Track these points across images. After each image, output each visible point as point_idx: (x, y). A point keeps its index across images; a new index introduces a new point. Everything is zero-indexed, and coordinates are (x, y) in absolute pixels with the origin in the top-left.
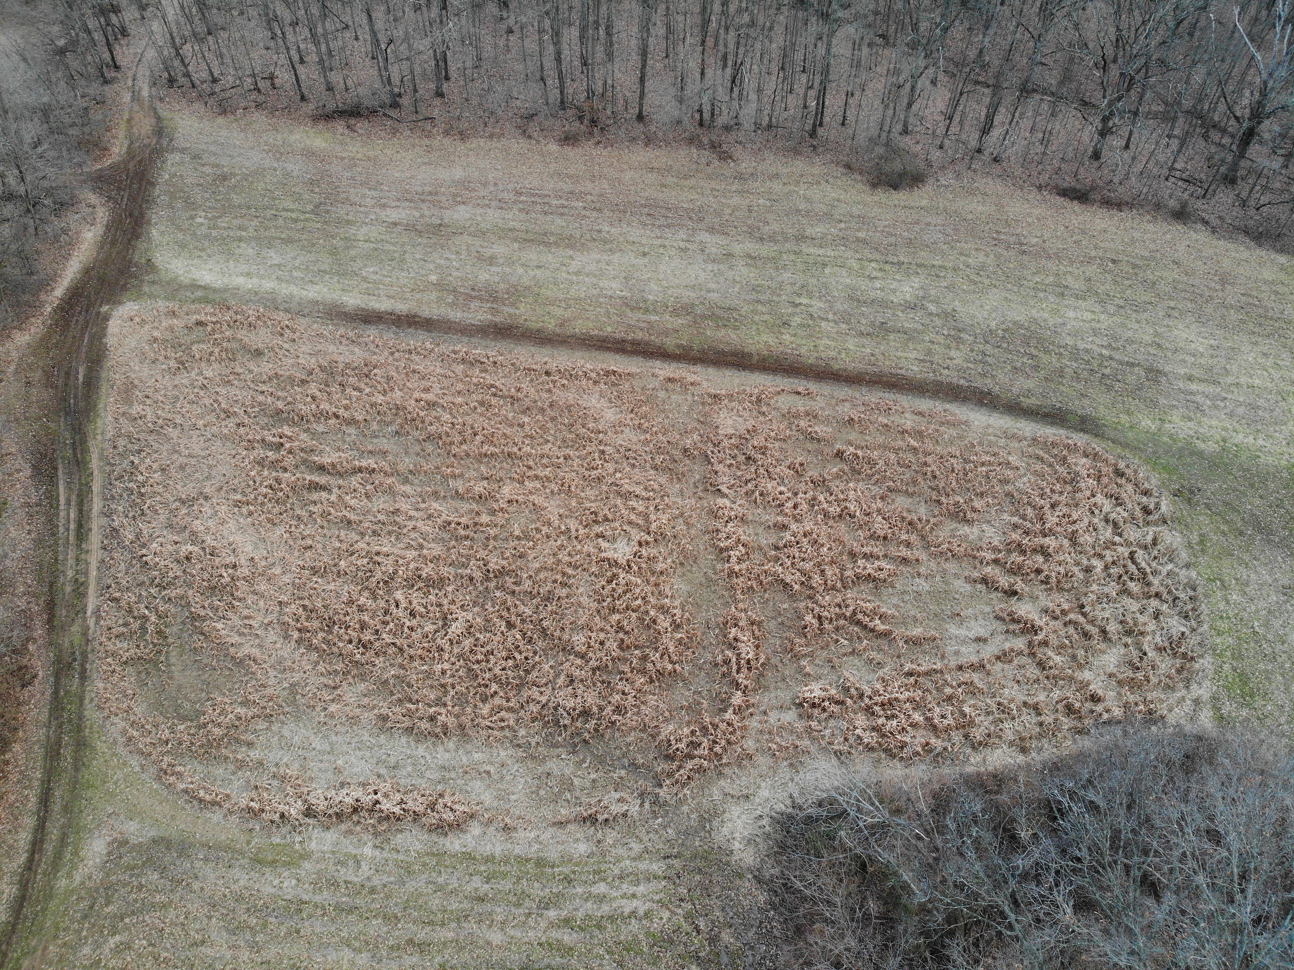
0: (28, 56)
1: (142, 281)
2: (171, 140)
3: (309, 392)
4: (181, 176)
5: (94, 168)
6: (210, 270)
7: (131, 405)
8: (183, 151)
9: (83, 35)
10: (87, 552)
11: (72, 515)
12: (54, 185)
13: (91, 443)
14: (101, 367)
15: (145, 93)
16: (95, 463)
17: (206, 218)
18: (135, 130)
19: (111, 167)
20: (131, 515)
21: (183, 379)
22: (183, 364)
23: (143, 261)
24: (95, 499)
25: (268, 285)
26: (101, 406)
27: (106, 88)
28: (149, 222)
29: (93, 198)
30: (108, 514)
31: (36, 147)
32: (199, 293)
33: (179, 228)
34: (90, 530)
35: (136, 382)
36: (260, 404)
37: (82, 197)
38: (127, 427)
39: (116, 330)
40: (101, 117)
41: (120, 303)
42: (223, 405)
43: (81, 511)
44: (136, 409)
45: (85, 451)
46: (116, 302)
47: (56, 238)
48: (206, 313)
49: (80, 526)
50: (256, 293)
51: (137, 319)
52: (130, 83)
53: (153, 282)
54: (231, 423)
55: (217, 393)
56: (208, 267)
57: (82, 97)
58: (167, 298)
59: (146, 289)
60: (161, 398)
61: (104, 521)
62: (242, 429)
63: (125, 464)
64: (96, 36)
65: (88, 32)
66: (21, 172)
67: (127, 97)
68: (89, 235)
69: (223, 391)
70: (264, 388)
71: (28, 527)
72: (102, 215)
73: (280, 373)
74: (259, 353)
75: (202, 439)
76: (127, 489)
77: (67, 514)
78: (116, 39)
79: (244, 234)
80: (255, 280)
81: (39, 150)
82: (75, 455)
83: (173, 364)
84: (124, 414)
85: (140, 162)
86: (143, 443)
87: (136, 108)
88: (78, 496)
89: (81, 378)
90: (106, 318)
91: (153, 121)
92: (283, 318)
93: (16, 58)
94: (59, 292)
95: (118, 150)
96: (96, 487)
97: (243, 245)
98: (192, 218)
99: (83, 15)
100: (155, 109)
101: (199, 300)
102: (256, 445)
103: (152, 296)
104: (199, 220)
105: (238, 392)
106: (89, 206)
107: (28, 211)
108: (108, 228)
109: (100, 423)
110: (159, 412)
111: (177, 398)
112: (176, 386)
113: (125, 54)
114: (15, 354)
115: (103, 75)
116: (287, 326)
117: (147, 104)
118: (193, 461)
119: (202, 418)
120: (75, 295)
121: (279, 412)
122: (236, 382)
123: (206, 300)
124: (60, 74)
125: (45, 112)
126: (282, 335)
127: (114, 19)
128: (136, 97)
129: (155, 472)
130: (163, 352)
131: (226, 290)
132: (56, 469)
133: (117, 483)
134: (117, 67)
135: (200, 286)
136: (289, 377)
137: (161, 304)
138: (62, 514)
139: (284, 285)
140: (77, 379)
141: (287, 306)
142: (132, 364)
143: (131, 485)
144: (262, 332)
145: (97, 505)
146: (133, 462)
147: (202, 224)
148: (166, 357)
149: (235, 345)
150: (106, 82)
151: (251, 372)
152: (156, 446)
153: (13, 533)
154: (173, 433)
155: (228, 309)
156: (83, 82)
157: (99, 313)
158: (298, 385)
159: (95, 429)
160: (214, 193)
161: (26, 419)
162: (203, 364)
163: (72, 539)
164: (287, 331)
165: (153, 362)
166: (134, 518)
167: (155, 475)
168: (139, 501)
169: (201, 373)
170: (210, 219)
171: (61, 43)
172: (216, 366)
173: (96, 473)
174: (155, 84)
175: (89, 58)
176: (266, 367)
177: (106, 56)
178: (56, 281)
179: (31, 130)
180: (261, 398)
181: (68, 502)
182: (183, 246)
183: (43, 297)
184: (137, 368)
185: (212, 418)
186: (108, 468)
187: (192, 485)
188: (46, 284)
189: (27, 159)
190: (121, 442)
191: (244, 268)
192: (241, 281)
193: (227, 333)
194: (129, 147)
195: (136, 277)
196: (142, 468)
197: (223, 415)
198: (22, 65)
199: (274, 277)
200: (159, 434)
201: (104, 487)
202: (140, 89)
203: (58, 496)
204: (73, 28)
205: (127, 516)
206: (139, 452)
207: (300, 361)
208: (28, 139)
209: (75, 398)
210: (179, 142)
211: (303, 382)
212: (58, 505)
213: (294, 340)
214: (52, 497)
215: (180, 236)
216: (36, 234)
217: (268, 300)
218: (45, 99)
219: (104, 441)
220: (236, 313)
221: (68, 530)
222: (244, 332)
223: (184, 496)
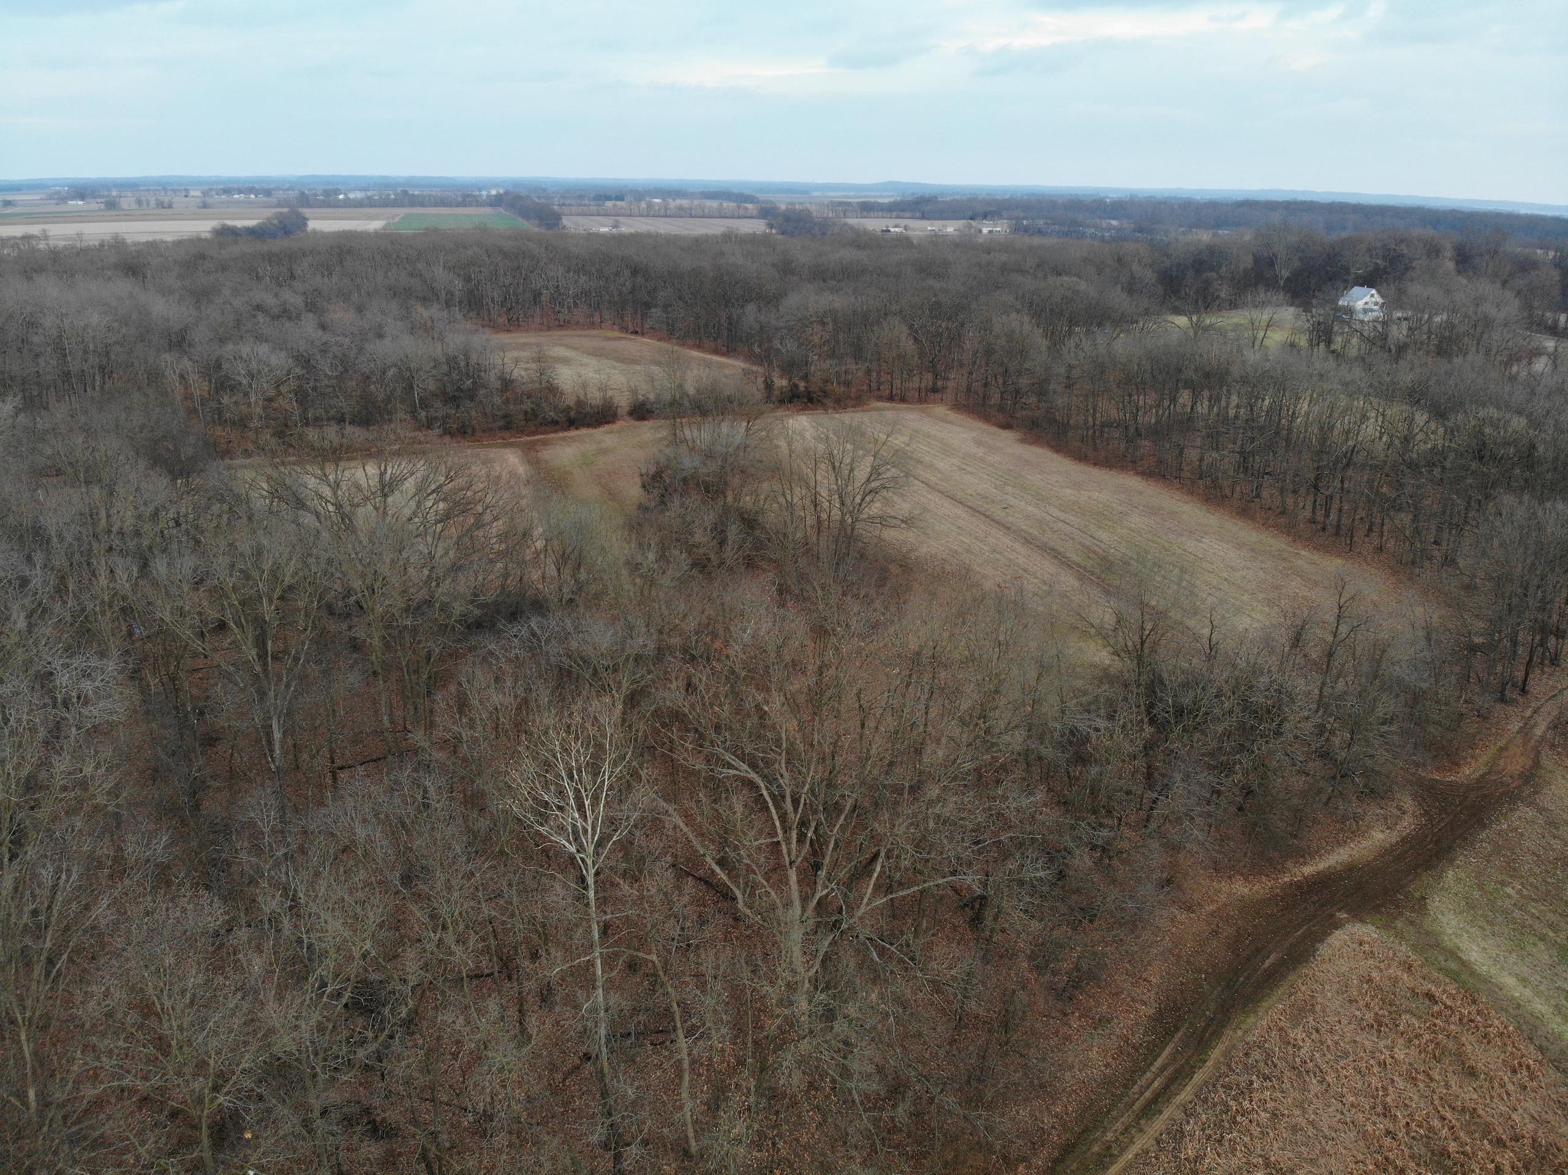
0: (1434, 636)
1: (1401, 914)
2: (1537, 793)
3: (1498, 1159)
4: (1522, 835)
5: (1431, 776)
6: (1484, 949)
7: (1295, 1026)
8: (1541, 810)
9: (1506, 642)
10: (1141, 1130)
11: (1156, 1084)
12: (1377, 768)
13: (1228, 1032)
14: (1294, 969)
15: (1538, 732)
16: (1216, 1054)
17: (1519, 892)
18: (1502, 762)
19: (1450, 784)
20: (1208, 1132)
21: (1367, 1040)
22: (1380, 1025)
23: (1417, 895)
24: (1188, 1088)
25: (1540, 1006)
26: (1265, 1004)
27: (1498, 706)
28: (1451, 861)
29: (1408, 803)
30: (1189, 1113)
31: (1382, 724)
32: (1453, 965)
33: (1481, 887)
34: (1161, 1112)
35: (1318, 1008)
36: (1431, 1129)
37: (1398, 796)
38: (1274, 1043)
39: (1337, 943)
40: (1471, 731)
41: (1362, 921)
42: (1388, 1099)
43: (1166, 1087)
44: (1298, 1034)
45: (1217, 1034)
46: (1358, 913)
47: (1344, 819)
48: (1446, 991)
49: (1155, 1100)
50: (1519, 1006)
51: (1367, 947)
52: (1528, 713)
53: (1412, 923)
54: (1383, 1125)
55: (1393, 1081)
56: (1483, 944)
57: (1466, 702)
58: (1414, 948)
59: (1399, 924)
60: (1329, 1042)
61: (1179, 1115)
62: (1389, 1139)
63: (1243, 1079)
64: (1520, 650)
65: (1515, 643)
66: (1352, 739)
67: (1515, 726)
68: (1380, 836)
69: (1400, 1083)
70: (1449, 1115)
71: (1110, 1060)
72: (1407, 824)
73: (1480, 1112)
74: (1472, 1073)
75: (1339, 1116)
76: (1226, 1104)
77: (1152, 1080)
78: (1542, 663)
79: (1551, 934)
80: (1528, 993)
81: (1385, 728)
82: (1204, 1030)
83: (1369, 1017)
84: (1281, 1029)
85: (1485, 796)
86: (1277, 1073)
87: (1519, 740)
88: (1176, 1071)
89: (1267, 963)
90: (1337, 925)
91: (1529, 763)
92: (1531, 1056)
93: (1421, 633)
94: (1308, 870)
95: (1469, 771)
96: (1199, 1077)
97: (1541, 946)
98: (1503, 884)
99: (1519, 624)
100: (1539, 752)
101: (1448, 972)
102: (1390, 1169)
103: (1400, 936)
104: (1509, 890)
105: (1416, 1098)
106: (1399, 808)
107: (1334, 778)
108: (1404, 840)
109: (1251, 1020)
110: (1317, 1055)
111: (1346, 1055)
112: (1355, 1042)
113: (1541, 683)
114: (1223, 898)
115: (1502, 692)
116: (1528, 1067)
117: (1533, 743)
118: (1311, 1132)
119: (1356, 1095)
120: (1323, 883)
121: (1444, 1153)
122: (1422, 1085)
123: (1455, 977)
124: (1457, 669)
125: (1416, 697)
126: (1514, 1072)
127: (1552, 642)
128: (1525, 731)
129: (1265, 1110)
130: (1368, 998)
131: (1486, 980)
132: (1177, 1029)
133: (1221, 1090)
134: (1524, 691)
135: (1460, 959)
136: (1487, 1125)
137: (1404, 950)
138: (1148, 1075)
139: (1558, 1019)
140: (1263, 962)
141: (1545, 1044)
142: (1327, 987)
143: (1232, 1103)
144: (1495, 1052)
145: (1185, 1095)
146: (1251, 1082)
147: (1509, 896)
148: (1367, 1006)
149: (1451, 1045)
150: (1503, 700)
151: (1447, 1086)
152: (1287, 1085)
153: (1093, 1054)
154: (1314, 1086)
155: (1474, 1002)
156: (1477, 689)
157: (1332, 916)
158: (1490, 1142)
159: (1243, 1022)
160: (1547, 872)
161: (1188, 962)
162: (1401, 1041)
163: (1137, 1106)
164: (1525, 1072)
165: (1350, 1001)
166: (1209, 1138)
167: (1263, 1114)
168: (1226, 1125)
169: (1391, 1048)
170: (1522, 896)
171: (1478, 640)
172: (1413, 1052)
173: (1209, 1063)
174: (1556, 727)
175: (1499, 668)
176: (1468, 1094)
177: (1519, 675)
178: (1312, 858)
179: (1390, 706)
180: (1436, 1123)
181: (1163, 1069)
182: (1471, 905)
183: (1289, 864)
184: (1329, 995)
185: (1366, 1104)
186: (1224, 1069)
187: (1290, 1155)
188: (1302, 855)
189: (1367, 730)
190: (1256, 1055)
191: (1525, 971)
192: (1511, 981)
193: (1452, 1027)
194: (1483, 776)
195: (1397, 907)
196: (1256, 1096)
197: (1380, 1109)
198: (1423, 643)
199: (1553, 1002)
200: (1299, 1075)
201: (1206, 1083)
202: (1536, 725)
203: (1159, 1055)
204: (1500, 632)
205: (1203, 1130)
206: (1266, 1078)
207: (1514, 1116)
208: (1381, 712)
209: (1247, 978)
210: (1545, 800)
211: (1499, 1143)
212: (1152, 1064)
213: (1525, 1088)
214: (1153, 1052)
215: (1476, 894)
216: (1326, 804)
217: (1527, 1023)
218: (1424, 685)
219: (1242, 1039)
220: (1479, 1013)
221: (1142, 1094)
222: (1472, 1038)
223: (1272, 1159)
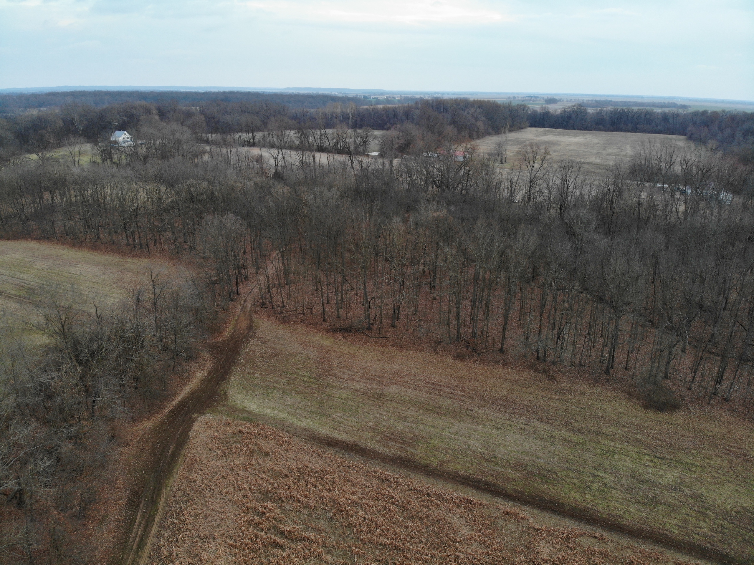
0: (196, 282)
1: (218, 404)
2: (255, 333)
3: (288, 483)
4: (254, 351)
5: (212, 341)
6: (255, 403)
7: (191, 473)
8: (259, 339)
9: (226, 277)
10: (140, 557)
11: (139, 533)
12: (190, 347)
13: (163, 491)
14: (183, 448)
15: (248, 308)
16: (161, 504)
17: (261, 374)
18: (238, 325)
19: (221, 342)
20: (170, 540)
21: (222, 463)
22: (225, 454)
23: (222, 393)
24: (155, 526)
25: (282, 415)
26: (175, 470)
27: (230, 303)
28: (231, 373)
29: (207, 356)
30: (158, 536)
31: (186, 327)
32: (245, 415)
33: (245, 378)
34: (146, 544)
35: (198, 460)
36: (260, 485)
37: (202, 355)
38: (185, 486)
39: (197, 428)
40: (223, 317)
41: (204, 414)
42: (239, 482)
43: (145, 531)
44: (193, 475)
45: (159, 495)
46: (201, 412)
47: (183, 373)
48: (245, 427)
49: (142, 540)
50: (275, 419)
51: (209, 424)
52: (242, 302)
53: (224, 405)
54: (240, 494)
55: (238, 474)
56: (254, 401)
57: (217, 306)
58: (228, 415)
59: (219, 408)
60: (208, 472)
61: (155, 540)
62: (245, 499)
63: (177, 509)
64: (232, 278)
65: (229, 276)
66: (175, 338)
67: (239, 309)
68: (200, 375)
69: (241, 473)
70: (264, 476)
71: (114, 534)
72: (209, 366)
73: (275, 468)
74: (267, 454)
75: (222, 501)
76: (173, 523)
77: (137, 531)
78: (242, 281)
79: (277, 385)
80: (276, 412)
81: (188, 328)
82: (153, 496)
83: (220, 453)
84: (186, 477)
85: (236, 341)
86: (191, 497)
87: (242, 315)
88: (146, 522)
89: (170, 452)
90: (194, 421)
91: (249, 322)
92: (285, 436)
93: (190, 283)
94: (174, 403)
95: (227, 333)
96: (157, 519)
97: (275, 391)
98: (254, 374)
99: (228, 268)
100: (251, 316)
101: (244, 419)
102: (250, 511)
103: (221, 413)
104: (257, 375)
105: (249, 476)
106: (204, 360)
107: (173, 358)
108: (210, 372)
109: (172, 480)
110: (204, 480)
111: (216, 473)
112: (218, 466)
113: (244, 289)
114: (141, 432)
115: (230, 296)
116: (286, 441)
117: (248, 313)
118: (213, 514)
119: (226, 488)
120: (183, 404)
121: (268, 492)
122: (250, 470)
123: (247, 419)
124: (209, 293)
125: (197, 311)
126: (282, 446)
127: (243, 271)
128: (243, 310)
129: (191, 516)
130: (217, 445)
131: (259, 415)
132: (140, 502)
133: (169, 518)
134: (238, 294)
135: (247, 411)
136: (279, 472)
137: (224, 418)
138: (134, 530)
139: (290, 417)
140: (168, 452)
141: (289, 429)
142: (199, 449)
143: (176, 521)
144: (272, 442)
145: (154, 529)
146: (181, 508)
147: (258, 378)
148: (217, 448)
149: (255, 448)
150: (231, 300)
151: (259, 465)
152: (197, 500)
153: (105, 536)
154: (208, 493)
155: (258, 426)
156: (220, 299)
157: (191, 417)
158: (283, 478)
159: (168, 483)
160: (268, 362)
161: (135, 470)
162: (236, 456)
163: (135, 547)
164: (285, 444)
165: (210, 450)
166: (172, 542)
167: (191, 518)
168: (177, 532)
169: (233, 461)
170: (262, 376)
171: (215, 279)
172: (242, 458)
173: (160, 510)
174: (254, 304)
175: (226, 288)
176: (268, 464)
177: (235, 288)
178: (174, 396)
179: (186, 318)
180: (260, 482)
181: (140, 525)
182: (244, 388)
183: (166, 403)
184: (201, 452)
185: (231, 489)
186: (167, 508)
187: (208, 529)
188: (169, 397)
189: (181, 332)
190: (179, 494)
191: (272, 404)
192: (268, 411)
193: (253, 440)
194: (233, 334)
195: (216, 401)
196: (185, 512)
197: (237, 489)
198: (193, 286)
199: (286, 411)
200: (200, 493)
201: (161, 519)
202: (247, 306)
203: (136, 519)
204: (222, 273)
205: (168, 540)
206: (187, 502)
207: (288, 463)
208: (184, 322)
209: (164, 463)
210: (259, 334)
211: (286, 476)
212: (134, 524)
213: (287, 450)
214: (132, 520)
215: (245, 382)
216: (173, 370)
217: (280, 424)
218: (198, 305)
219: (170, 491)
220: (261, 429)
221: (134, 541)
222: (262, 441)
223: (202, 535)
